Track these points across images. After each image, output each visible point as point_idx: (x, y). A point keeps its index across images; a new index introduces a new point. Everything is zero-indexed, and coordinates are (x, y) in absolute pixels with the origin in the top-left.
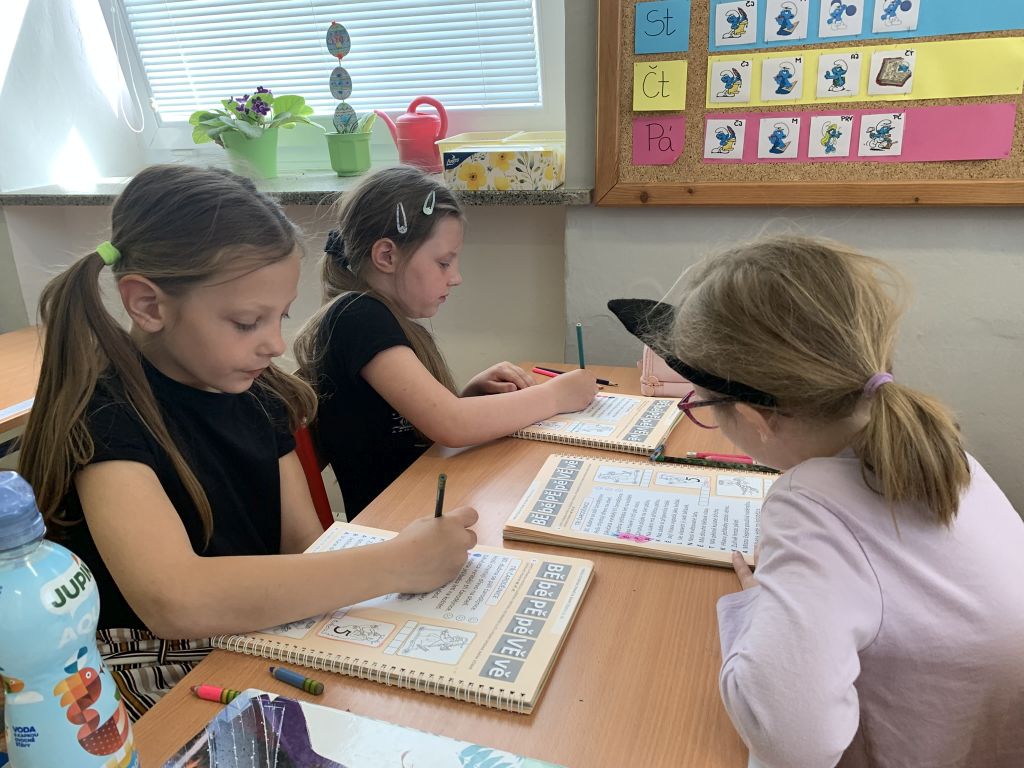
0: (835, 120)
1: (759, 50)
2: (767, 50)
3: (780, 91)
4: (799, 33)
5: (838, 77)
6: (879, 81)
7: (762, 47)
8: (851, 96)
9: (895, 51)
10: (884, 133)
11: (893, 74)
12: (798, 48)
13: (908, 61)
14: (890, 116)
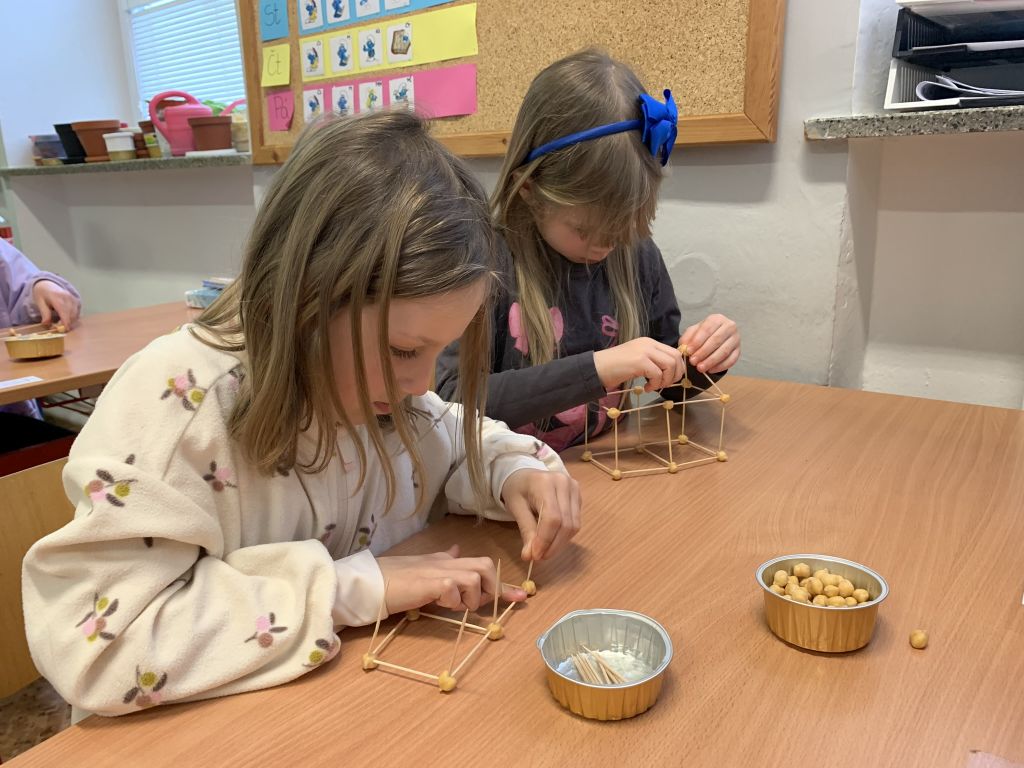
0: (372, 85)
1: (325, 31)
2: (331, 31)
3: (342, 64)
4: (346, 15)
5: (370, 49)
6: (393, 51)
7: (327, 29)
8: (379, 65)
9: (398, 24)
10: (402, 94)
11: (401, 45)
12: (347, 27)
13: (408, 32)
14: (405, 79)
